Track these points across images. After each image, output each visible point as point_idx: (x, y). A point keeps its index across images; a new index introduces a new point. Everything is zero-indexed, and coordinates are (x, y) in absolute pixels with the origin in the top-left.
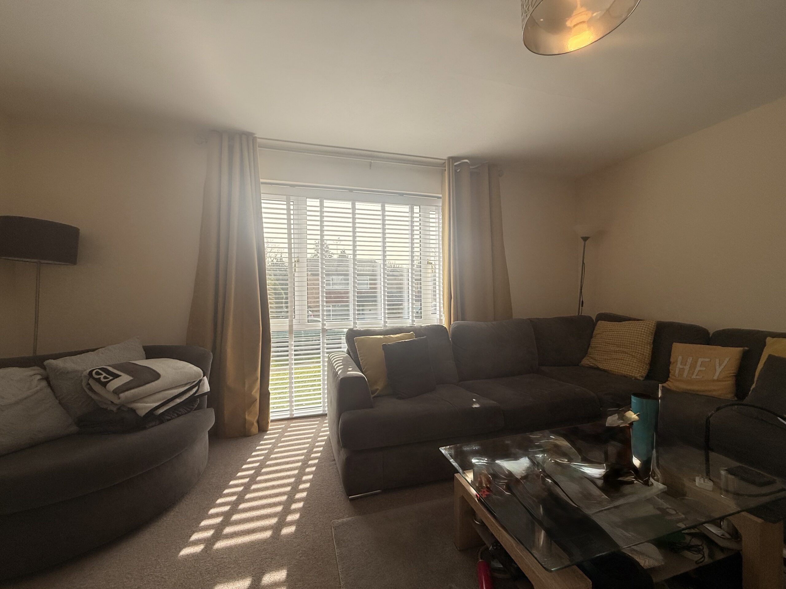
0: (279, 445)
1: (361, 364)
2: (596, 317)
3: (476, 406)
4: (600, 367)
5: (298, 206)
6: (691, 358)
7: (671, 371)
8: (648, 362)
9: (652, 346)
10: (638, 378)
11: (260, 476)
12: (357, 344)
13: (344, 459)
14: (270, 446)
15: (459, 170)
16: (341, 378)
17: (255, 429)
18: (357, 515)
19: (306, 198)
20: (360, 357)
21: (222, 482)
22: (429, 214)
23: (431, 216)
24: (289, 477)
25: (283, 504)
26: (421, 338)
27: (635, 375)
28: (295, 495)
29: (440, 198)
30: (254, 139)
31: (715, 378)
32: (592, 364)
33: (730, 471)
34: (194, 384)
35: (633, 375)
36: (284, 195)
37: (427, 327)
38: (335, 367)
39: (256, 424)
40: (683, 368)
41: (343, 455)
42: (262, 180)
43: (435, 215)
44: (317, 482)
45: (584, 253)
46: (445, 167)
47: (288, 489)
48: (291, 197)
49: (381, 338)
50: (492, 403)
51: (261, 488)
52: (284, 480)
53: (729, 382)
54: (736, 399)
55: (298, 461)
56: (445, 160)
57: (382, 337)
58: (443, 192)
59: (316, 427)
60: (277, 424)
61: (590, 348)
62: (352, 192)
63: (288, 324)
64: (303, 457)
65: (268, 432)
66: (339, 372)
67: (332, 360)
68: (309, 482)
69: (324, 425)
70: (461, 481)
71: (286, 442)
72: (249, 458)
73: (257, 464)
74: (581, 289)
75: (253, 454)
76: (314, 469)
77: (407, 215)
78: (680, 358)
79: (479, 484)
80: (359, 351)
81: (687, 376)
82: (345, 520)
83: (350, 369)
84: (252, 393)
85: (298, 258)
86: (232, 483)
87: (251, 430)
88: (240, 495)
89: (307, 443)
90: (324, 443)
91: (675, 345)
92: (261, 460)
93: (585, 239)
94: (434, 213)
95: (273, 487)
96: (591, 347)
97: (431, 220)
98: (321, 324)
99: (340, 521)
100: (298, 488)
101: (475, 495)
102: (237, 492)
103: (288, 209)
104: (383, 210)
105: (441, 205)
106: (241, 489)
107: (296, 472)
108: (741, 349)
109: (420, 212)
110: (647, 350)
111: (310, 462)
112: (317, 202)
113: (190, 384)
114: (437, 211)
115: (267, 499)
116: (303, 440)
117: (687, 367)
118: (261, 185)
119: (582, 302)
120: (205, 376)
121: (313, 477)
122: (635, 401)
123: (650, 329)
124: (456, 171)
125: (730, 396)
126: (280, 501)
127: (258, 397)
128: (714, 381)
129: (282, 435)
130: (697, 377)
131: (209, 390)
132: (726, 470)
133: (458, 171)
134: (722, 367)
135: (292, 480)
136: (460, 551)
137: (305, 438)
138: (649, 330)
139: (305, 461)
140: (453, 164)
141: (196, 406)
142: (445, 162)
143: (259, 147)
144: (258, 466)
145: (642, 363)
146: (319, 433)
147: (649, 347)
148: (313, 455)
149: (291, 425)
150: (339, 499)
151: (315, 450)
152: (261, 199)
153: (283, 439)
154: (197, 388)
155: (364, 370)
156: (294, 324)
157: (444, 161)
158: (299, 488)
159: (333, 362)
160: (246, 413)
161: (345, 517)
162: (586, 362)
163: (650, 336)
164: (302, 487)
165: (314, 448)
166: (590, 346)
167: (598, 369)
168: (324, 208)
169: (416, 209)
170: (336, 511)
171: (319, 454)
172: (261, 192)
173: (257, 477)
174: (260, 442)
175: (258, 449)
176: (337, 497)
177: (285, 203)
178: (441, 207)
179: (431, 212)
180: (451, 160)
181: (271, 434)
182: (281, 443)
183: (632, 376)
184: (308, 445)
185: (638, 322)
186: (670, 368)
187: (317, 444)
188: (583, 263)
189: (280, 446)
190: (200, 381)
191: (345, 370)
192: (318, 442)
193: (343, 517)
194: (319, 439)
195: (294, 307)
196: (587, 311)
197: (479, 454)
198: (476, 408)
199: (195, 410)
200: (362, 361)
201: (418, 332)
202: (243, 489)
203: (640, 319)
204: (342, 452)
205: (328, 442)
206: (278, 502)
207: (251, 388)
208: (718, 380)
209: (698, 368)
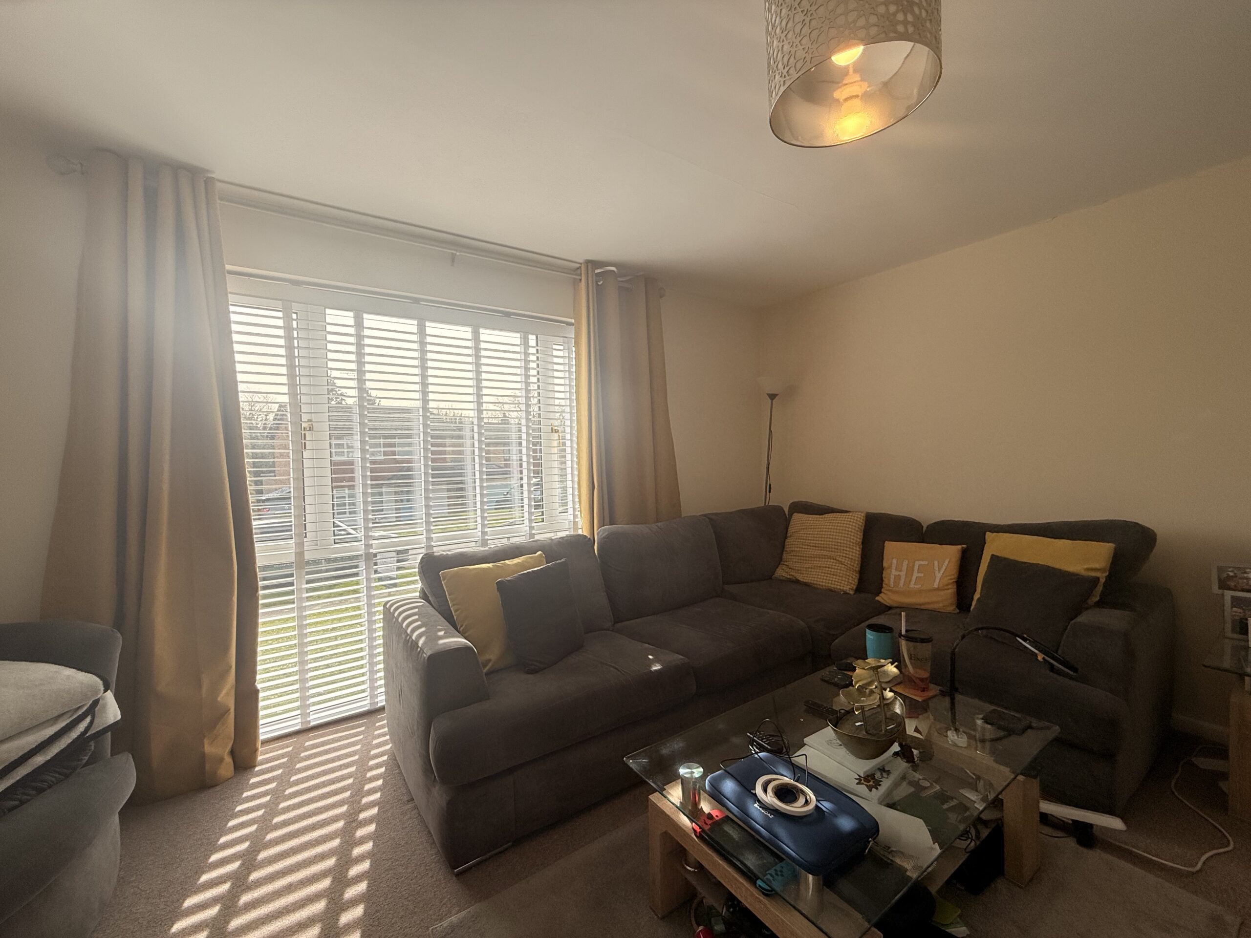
0: (287, 792)
1: (455, 617)
2: (790, 507)
3: (656, 667)
4: (799, 579)
5: (307, 322)
6: (907, 561)
7: (884, 579)
8: (857, 569)
9: (861, 547)
10: (848, 592)
11: (255, 870)
12: (445, 583)
13: (444, 804)
14: (268, 798)
15: (602, 282)
16: (428, 654)
17: (226, 768)
18: (475, 902)
19: (323, 308)
20: (454, 605)
21: (162, 906)
22: (551, 350)
23: (555, 353)
24: (322, 857)
25: (320, 921)
26: (558, 562)
27: (845, 588)
28: (342, 894)
29: (572, 324)
30: (209, 182)
31: (936, 586)
32: (790, 575)
33: (986, 720)
34: (80, 712)
35: (842, 588)
36: (280, 300)
37: (560, 540)
38: (409, 631)
39: (228, 760)
40: (899, 575)
41: (439, 796)
42: (228, 267)
43: (562, 352)
44: (384, 855)
45: (771, 415)
46: (581, 275)
47: (326, 883)
48: (293, 304)
49: (489, 568)
50: (677, 658)
51: (263, 898)
52: (312, 866)
53: (950, 591)
54: (958, 611)
55: (335, 819)
56: (581, 264)
57: (490, 565)
58: (577, 316)
59: (361, 740)
60: (274, 748)
61: (784, 553)
62: (419, 304)
63: (294, 551)
64: (344, 808)
65: (257, 769)
66: (421, 642)
67: (396, 615)
68: (367, 858)
69: (376, 733)
70: (661, 807)
71: (303, 783)
72: (221, 836)
73: (245, 845)
74: (768, 468)
75: (231, 824)
76: (372, 828)
77: (517, 349)
78: (895, 561)
79: (692, 807)
80: (449, 595)
81: (903, 586)
82: (454, 919)
83: (441, 633)
84: (219, 699)
85: (310, 423)
86: (189, 902)
87: (218, 772)
88: (213, 925)
89: (349, 776)
90: (383, 770)
91: (886, 542)
92: (251, 833)
93: (772, 397)
94: (561, 348)
95: (290, 889)
96: (786, 551)
97: (556, 360)
98: (363, 546)
99: (445, 923)
100: (346, 876)
101: (691, 827)
102: (206, 920)
103: (288, 328)
104: (476, 338)
105: (573, 337)
106: (214, 911)
107: (336, 842)
108: (959, 547)
109: (537, 345)
110: (856, 552)
111: (362, 816)
112: (348, 318)
113: (69, 715)
114: (566, 345)
115: (280, 920)
116: (338, 771)
117: (903, 574)
118: (227, 275)
119: (770, 485)
120: (109, 691)
121: (373, 845)
122: (872, 637)
123: (859, 524)
124: (597, 284)
125: (952, 609)
126: (311, 914)
127: (231, 704)
128: (935, 590)
129: (290, 768)
130: (916, 586)
131: (119, 717)
132: (982, 719)
133: (599, 283)
134: (942, 572)
135: (331, 862)
136: (663, 918)
137: (341, 766)
138: (857, 525)
139: (351, 815)
140: (593, 271)
141: (86, 758)
142: (580, 267)
143: (221, 199)
144: (247, 850)
145: (850, 570)
146: (370, 751)
147: (858, 549)
148: (365, 800)
149: (307, 744)
150: (434, 879)
151: (367, 787)
152: (227, 305)
153: (293, 778)
154: (88, 719)
155: (462, 628)
156: (306, 548)
157: (578, 265)
158: (349, 877)
159: (400, 619)
160: (206, 741)
161: (454, 912)
162: (781, 573)
163: (859, 533)
164: (353, 871)
165: (365, 784)
166: (785, 549)
167: (797, 582)
168: (365, 330)
169: (532, 340)
170: (433, 905)
171: (377, 796)
172: (229, 290)
173: (249, 874)
174: (242, 794)
175: (240, 811)
176: (430, 875)
177: (280, 314)
178: (573, 340)
179: (555, 347)
180: (590, 265)
181: (264, 772)
182: (291, 787)
183: (840, 589)
184: (351, 781)
185: (846, 514)
186: (884, 575)
187: (369, 775)
188: (770, 431)
189: (290, 794)
190: (96, 703)
191: (432, 638)
192: (371, 769)
193: (449, 914)
194: (372, 763)
195: (305, 517)
196: (775, 500)
197: (688, 757)
198: (656, 671)
199: (85, 765)
200: (458, 612)
201: (551, 550)
202: (220, 911)
203: (843, 509)
204: (437, 791)
205: (394, 764)
206: (309, 918)
207: (215, 688)
208: (938, 589)
209: (916, 575)
